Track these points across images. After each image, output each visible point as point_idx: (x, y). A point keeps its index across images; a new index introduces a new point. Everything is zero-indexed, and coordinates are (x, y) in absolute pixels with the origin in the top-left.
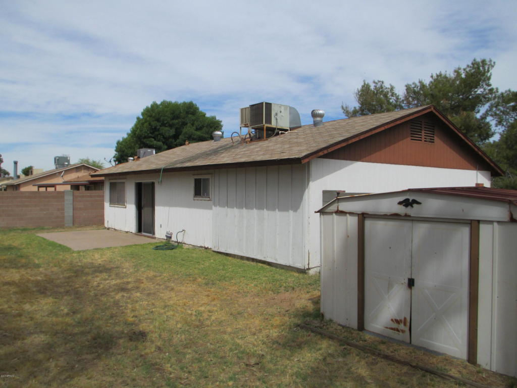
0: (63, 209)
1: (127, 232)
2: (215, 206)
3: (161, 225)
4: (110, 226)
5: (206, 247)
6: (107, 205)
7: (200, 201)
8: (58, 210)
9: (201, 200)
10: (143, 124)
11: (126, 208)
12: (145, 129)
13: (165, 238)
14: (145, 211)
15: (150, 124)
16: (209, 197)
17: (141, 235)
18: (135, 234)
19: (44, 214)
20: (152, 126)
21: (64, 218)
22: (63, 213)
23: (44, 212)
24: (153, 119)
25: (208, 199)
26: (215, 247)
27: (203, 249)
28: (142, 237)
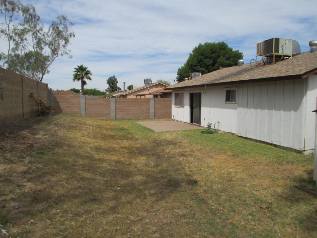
0: (149, 109)
1: (184, 122)
2: (239, 107)
3: (205, 120)
4: (174, 119)
5: (233, 133)
6: (173, 106)
7: (229, 104)
8: (147, 109)
10: (193, 58)
11: (184, 108)
12: (194, 61)
13: (207, 127)
14: (195, 110)
15: (197, 58)
17: (193, 125)
18: (189, 123)
19: (140, 111)
20: (199, 59)
21: (149, 113)
22: (149, 111)
23: (140, 110)
24: (200, 54)
25: (235, 103)
26: (238, 133)
27: (231, 134)
28: (193, 126)
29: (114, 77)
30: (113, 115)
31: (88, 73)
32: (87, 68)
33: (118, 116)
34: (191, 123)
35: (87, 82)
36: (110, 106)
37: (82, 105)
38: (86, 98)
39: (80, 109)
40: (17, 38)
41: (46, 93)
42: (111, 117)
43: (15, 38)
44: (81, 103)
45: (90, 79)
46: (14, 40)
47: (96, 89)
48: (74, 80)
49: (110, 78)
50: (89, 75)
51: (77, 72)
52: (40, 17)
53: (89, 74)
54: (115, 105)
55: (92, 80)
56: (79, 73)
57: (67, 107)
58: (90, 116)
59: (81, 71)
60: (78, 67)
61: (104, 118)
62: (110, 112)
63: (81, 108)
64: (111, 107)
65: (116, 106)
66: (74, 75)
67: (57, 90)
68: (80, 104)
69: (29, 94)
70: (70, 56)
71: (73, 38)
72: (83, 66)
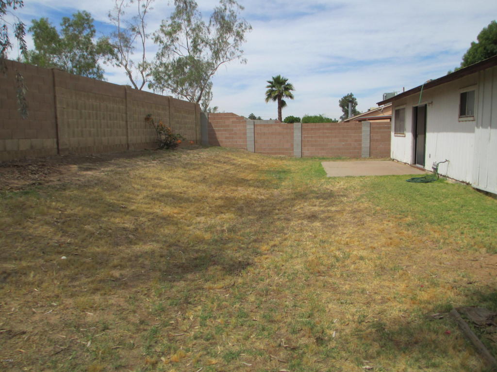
0: (361, 141)
1: (405, 163)
2: (478, 127)
3: (430, 157)
4: (394, 158)
5: (468, 182)
6: (393, 134)
8: (356, 141)
9: (466, 121)
11: (405, 136)
13: (432, 170)
14: (420, 137)
16: (473, 116)
17: (415, 167)
18: (411, 165)
19: (343, 145)
20: (487, 50)
21: (360, 149)
22: (360, 145)
23: (343, 143)
24: (490, 42)
25: (472, 119)
26: (474, 183)
27: (465, 184)
28: (416, 169)
29: (351, 95)
30: (297, 151)
31: (288, 88)
32: (287, 80)
33: (307, 153)
34: (414, 165)
35: (286, 103)
36: (293, 136)
37: (248, 135)
38: (255, 124)
39: (246, 141)
40: (165, 39)
41: (194, 116)
42: (295, 154)
43: (162, 39)
44: (247, 131)
45: (291, 97)
46: (161, 42)
47: (323, 116)
48: (267, 100)
49: (345, 98)
50: (290, 91)
51: (272, 87)
52: (198, 4)
53: (290, 89)
54: (300, 134)
55: (295, 98)
56: (274, 89)
57: (226, 138)
58: (261, 153)
59: (278, 85)
60: (273, 78)
61: (282, 156)
62: (292, 145)
63: (248, 139)
64: (295, 139)
65: (303, 136)
66: (267, 92)
67: (271, 119)
68: (245, 134)
69: (145, 116)
70: (243, 60)
71: (250, 32)
72: (281, 78)
